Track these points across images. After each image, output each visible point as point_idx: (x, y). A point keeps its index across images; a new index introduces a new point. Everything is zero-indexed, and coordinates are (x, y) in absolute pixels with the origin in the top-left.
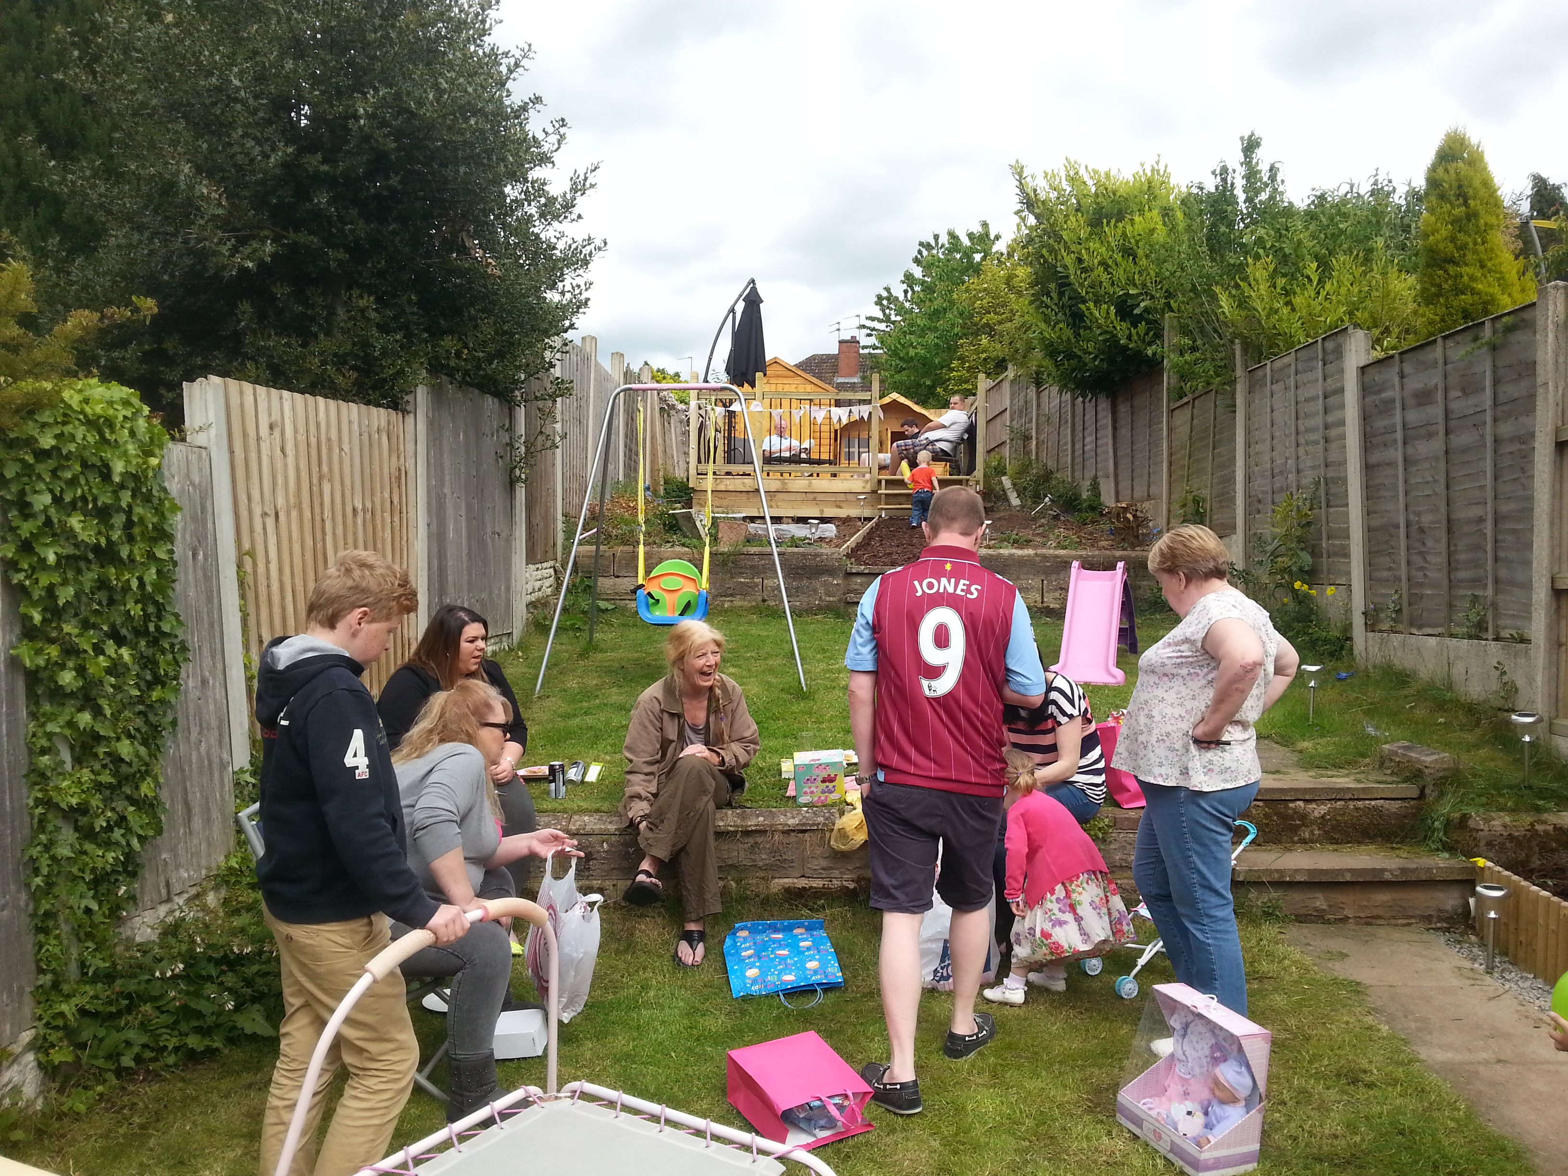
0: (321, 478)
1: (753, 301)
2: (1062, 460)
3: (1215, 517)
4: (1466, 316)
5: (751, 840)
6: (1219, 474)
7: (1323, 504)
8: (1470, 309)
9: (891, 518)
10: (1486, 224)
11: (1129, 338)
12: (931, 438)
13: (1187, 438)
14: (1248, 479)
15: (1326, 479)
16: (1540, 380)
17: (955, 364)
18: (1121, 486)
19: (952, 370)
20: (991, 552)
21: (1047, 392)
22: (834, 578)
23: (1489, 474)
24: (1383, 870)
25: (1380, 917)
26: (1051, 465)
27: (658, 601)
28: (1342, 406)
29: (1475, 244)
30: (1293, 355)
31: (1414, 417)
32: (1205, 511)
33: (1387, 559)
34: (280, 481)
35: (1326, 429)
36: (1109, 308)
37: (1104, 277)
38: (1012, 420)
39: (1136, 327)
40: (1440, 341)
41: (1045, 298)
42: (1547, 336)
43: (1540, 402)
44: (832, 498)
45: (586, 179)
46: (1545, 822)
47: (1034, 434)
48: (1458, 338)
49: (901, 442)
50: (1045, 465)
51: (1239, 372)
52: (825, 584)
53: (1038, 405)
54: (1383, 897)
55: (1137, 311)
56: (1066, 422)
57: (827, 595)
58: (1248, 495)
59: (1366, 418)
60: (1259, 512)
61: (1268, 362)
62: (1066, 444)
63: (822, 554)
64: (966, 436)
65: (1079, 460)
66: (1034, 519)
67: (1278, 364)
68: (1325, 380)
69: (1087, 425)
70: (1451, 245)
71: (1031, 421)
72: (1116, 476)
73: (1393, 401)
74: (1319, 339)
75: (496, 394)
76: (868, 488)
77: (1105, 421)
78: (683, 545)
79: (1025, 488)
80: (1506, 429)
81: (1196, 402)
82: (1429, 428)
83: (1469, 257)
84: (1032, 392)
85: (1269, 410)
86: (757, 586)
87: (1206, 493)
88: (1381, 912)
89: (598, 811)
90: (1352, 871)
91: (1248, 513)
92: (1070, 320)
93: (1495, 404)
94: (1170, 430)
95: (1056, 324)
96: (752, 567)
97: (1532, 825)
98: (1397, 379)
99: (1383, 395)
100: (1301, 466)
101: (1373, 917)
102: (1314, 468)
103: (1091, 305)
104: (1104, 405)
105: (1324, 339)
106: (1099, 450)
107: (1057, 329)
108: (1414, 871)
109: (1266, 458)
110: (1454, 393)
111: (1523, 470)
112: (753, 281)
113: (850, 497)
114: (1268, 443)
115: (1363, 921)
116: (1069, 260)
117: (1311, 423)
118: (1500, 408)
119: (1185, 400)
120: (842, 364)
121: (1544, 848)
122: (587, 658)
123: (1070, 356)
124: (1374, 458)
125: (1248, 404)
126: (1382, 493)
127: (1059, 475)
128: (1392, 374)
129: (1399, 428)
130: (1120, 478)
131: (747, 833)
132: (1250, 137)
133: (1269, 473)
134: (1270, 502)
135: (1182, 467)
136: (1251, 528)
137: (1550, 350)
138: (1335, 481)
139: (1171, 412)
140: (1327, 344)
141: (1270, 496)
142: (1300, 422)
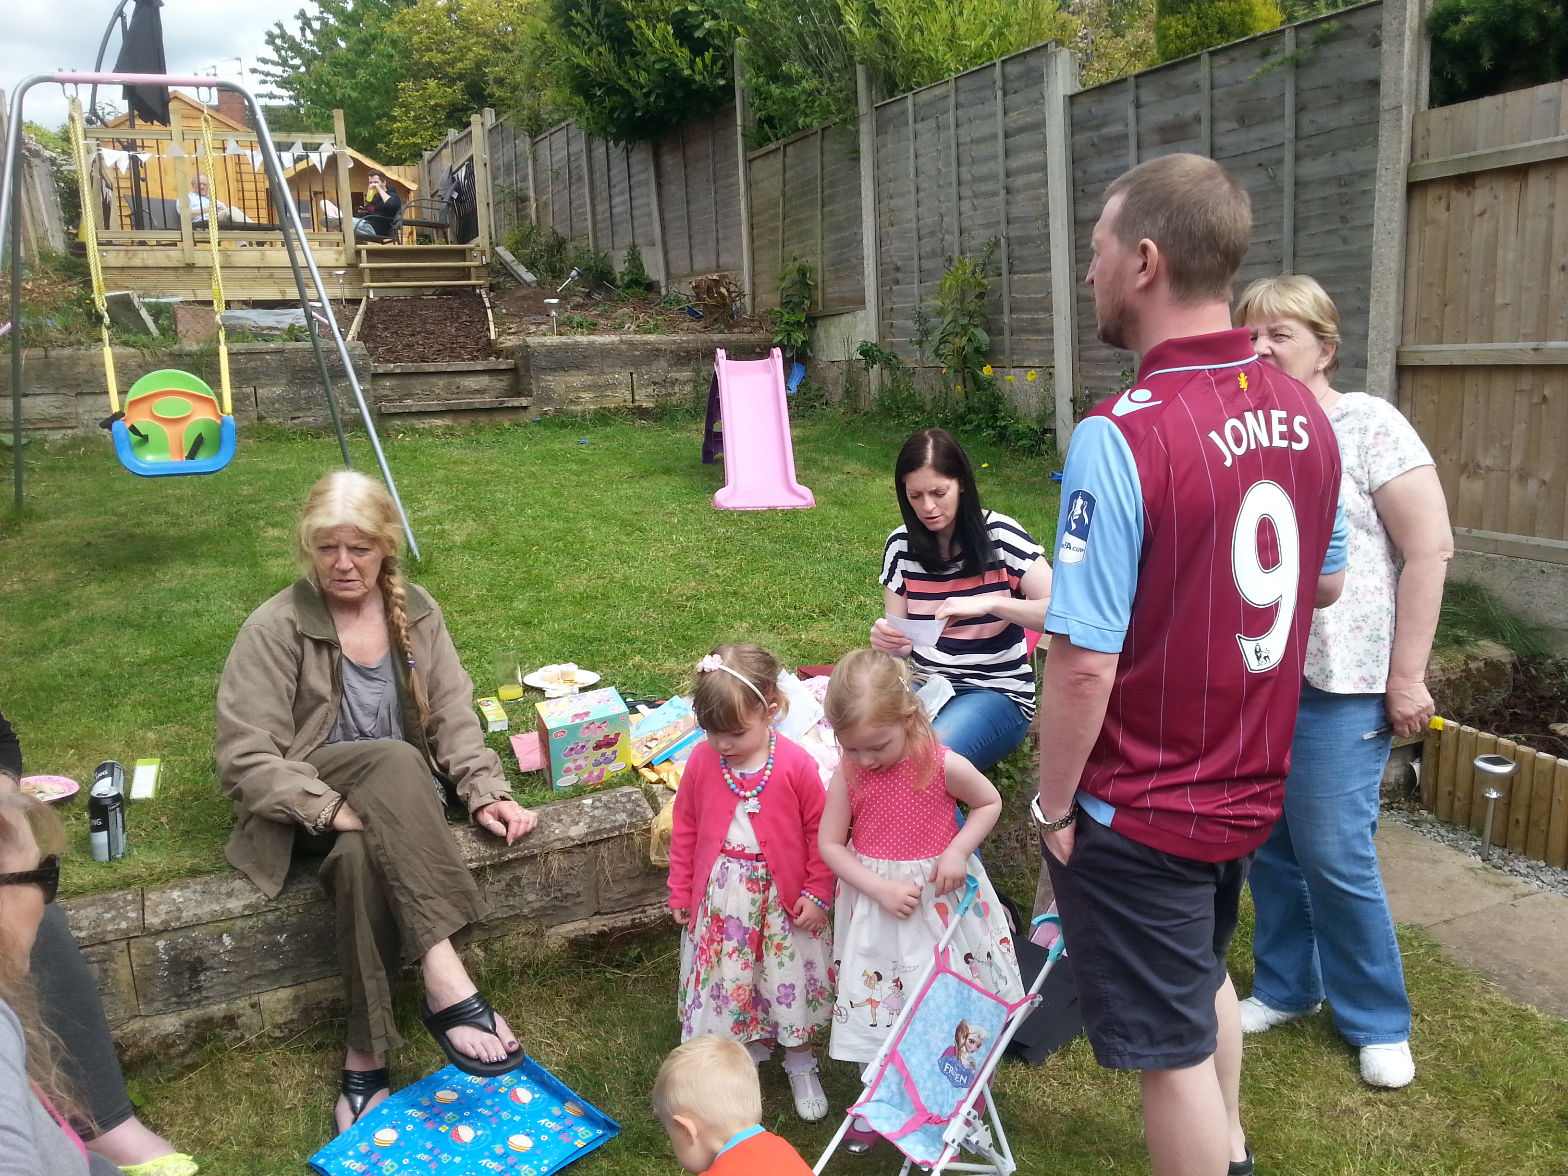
2: (578, 226)
3: (830, 290)
6: (833, 237)
7: (1005, 271)
9: (381, 299)
11: (693, 67)
13: (778, 193)
14: (880, 242)
15: (1008, 239)
16: (1385, 104)
17: (396, 112)
18: (672, 254)
19: (394, 119)
21: (546, 142)
23: (1287, 224)
26: (562, 231)
27: (145, 438)
28: (1042, 146)
30: (952, 84)
32: (816, 286)
35: (1008, 175)
36: (665, 28)
39: (700, 55)
40: (1205, 58)
42: (1402, 44)
43: (1385, 133)
46: (1475, 658)
47: (532, 194)
48: (1236, 54)
50: (554, 232)
51: (863, 107)
53: (536, 159)
55: (699, 34)
56: (580, 179)
57: (351, 405)
58: (880, 262)
59: (1075, 160)
60: (897, 282)
61: (910, 95)
62: (582, 205)
65: (604, 225)
67: (925, 97)
68: (1005, 114)
69: (613, 182)
71: (525, 178)
72: (664, 243)
73: (1126, 136)
74: (998, 62)
76: (343, 261)
77: (643, 177)
78: (126, 343)
79: (535, 260)
80: (1314, 168)
81: (790, 149)
84: (524, 144)
85: (912, 156)
87: (815, 261)
91: (881, 285)
92: (612, 42)
93: (1297, 138)
94: (749, 184)
95: (592, 47)
96: (238, 372)
97: (1466, 663)
98: (1131, 112)
99: (1105, 131)
100: (967, 224)
102: (987, 226)
103: (643, 23)
104: (640, 157)
105: (1003, 62)
106: (636, 213)
107: (594, 53)
109: (911, 214)
110: (1222, 126)
111: (1344, 219)
114: (912, 198)
117: (982, 169)
118: (1303, 144)
119: (772, 146)
121: (1477, 689)
123: (612, 90)
124: (1089, 211)
125: (877, 150)
127: (577, 244)
128: (1124, 103)
130: (670, 244)
133: (914, 235)
134: (916, 270)
135: (774, 230)
136: (886, 300)
137: (1406, 65)
138: (1024, 241)
139: (749, 162)
140: (1009, 68)
141: (916, 262)
142: (964, 169)
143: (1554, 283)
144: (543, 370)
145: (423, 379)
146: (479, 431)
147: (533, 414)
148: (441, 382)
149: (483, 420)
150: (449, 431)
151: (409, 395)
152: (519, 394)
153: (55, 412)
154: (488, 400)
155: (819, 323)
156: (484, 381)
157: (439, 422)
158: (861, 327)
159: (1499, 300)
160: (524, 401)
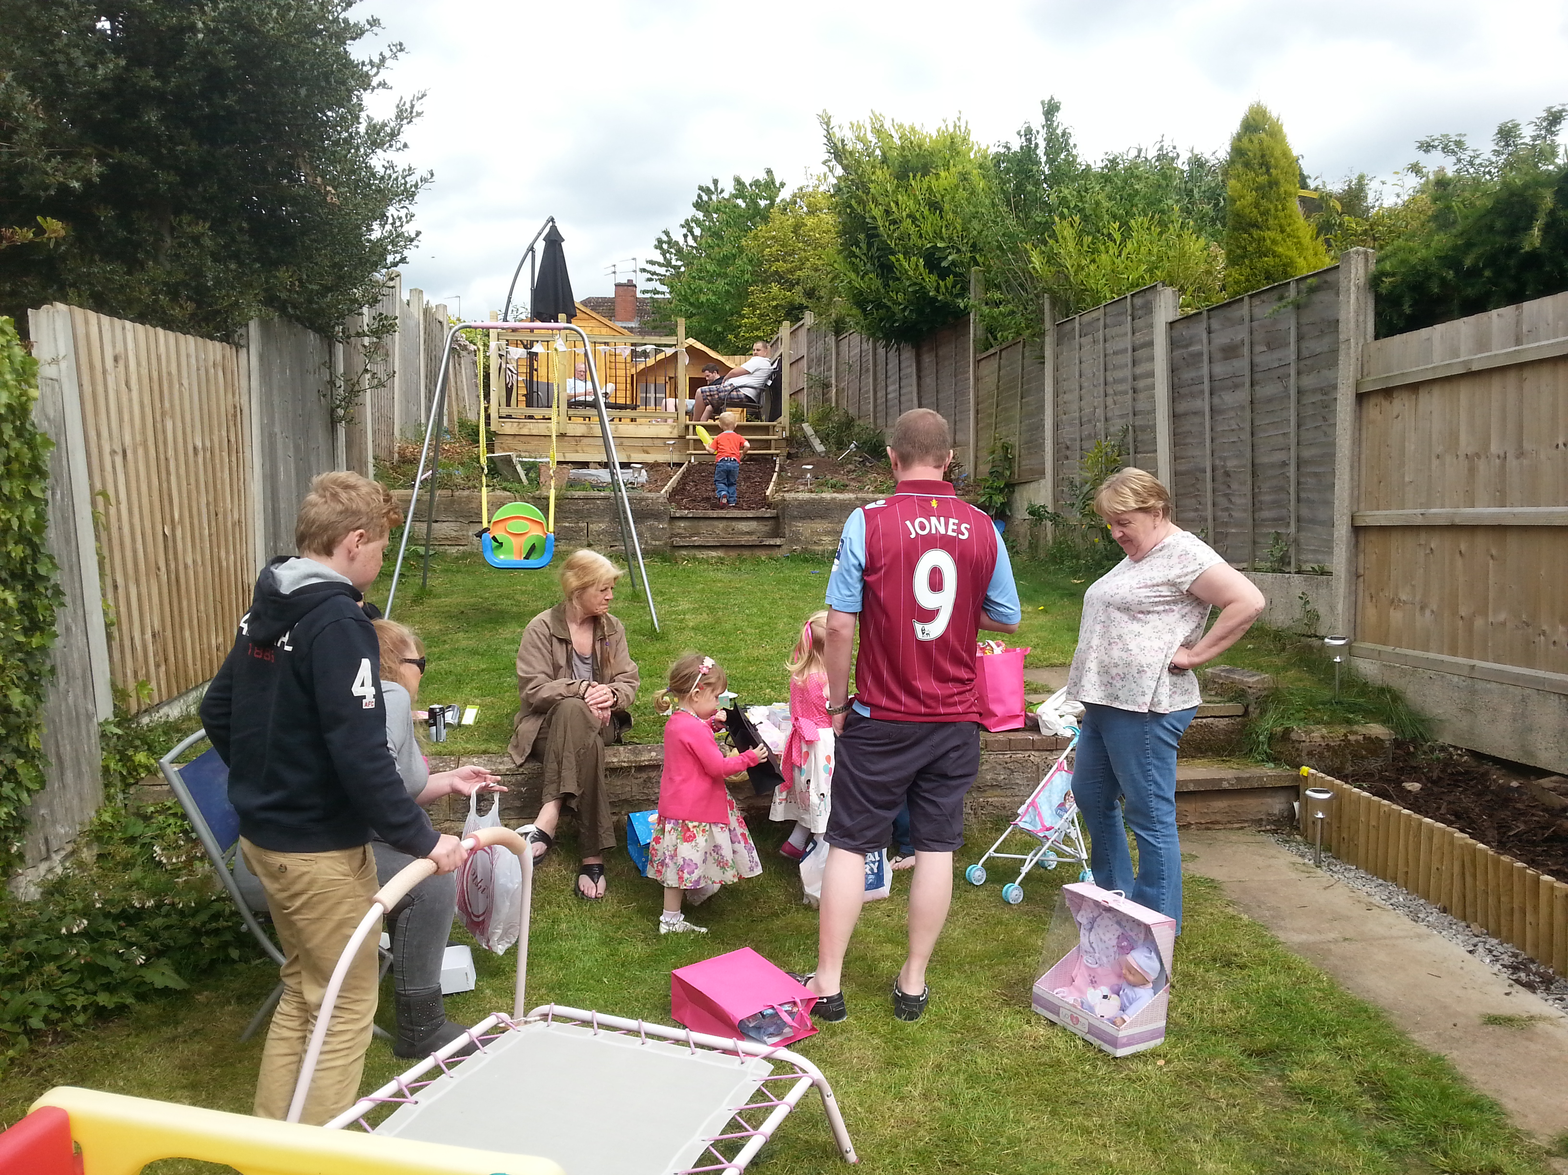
0: (163, 414)
1: (554, 241)
2: (863, 408)
3: (1024, 463)
4: (1269, 277)
5: (644, 775)
6: (1028, 422)
7: (1131, 451)
8: (1272, 270)
9: (700, 463)
10: (1285, 192)
11: (937, 289)
12: (735, 385)
13: (994, 387)
14: (1057, 426)
15: (1133, 426)
16: (1342, 337)
17: (746, 311)
19: (743, 317)
20: (813, 495)
21: (847, 340)
22: (660, 522)
23: (1293, 423)
24: (1221, 780)
25: (1218, 823)
26: (853, 412)
27: (501, 544)
28: (1152, 359)
29: (1276, 210)
30: (1102, 310)
31: (1219, 369)
32: (1014, 457)
33: (1193, 501)
34: (126, 417)
35: (1135, 380)
36: (918, 260)
37: (912, 230)
38: (809, 368)
39: (944, 280)
40: (1246, 299)
41: (854, 248)
42: (1349, 297)
43: (1342, 358)
44: (639, 443)
45: (412, 107)
46: (1356, 733)
47: (833, 382)
48: (1264, 297)
49: (705, 388)
50: (846, 412)
51: (1048, 325)
52: (651, 528)
53: (838, 354)
54: (1220, 804)
55: (944, 264)
56: (868, 370)
57: (653, 539)
58: (1056, 443)
59: (1173, 370)
60: (1067, 458)
61: (1077, 316)
62: (867, 392)
63: (647, 498)
64: (770, 383)
65: (881, 408)
66: (842, 465)
67: (1086, 318)
68: (1133, 333)
69: (889, 374)
70: (1255, 211)
71: (830, 369)
73: (1202, 354)
74: (1128, 295)
75: (318, 330)
76: (675, 434)
77: (909, 370)
78: (505, 489)
79: (828, 435)
80: (1308, 381)
81: (1003, 353)
82: (1235, 380)
83: (1271, 222)
84: (831, 340)
85: (1077, 362)
86: (582, 530)
87: (1014, 440)
88: (1218, 818)
89: (485, 752)
90: (1196, 782)
91: (1056, 460)
92: (879, 270)
93: (1299, 358)
94: (977, 379)
95: (866, 274)
96: (577, 512)
97: (1345, 735)
98: (1204, 335)
99: (1191, 349)
100: (1109, 414)
101: (1212, 823)
102: (1122, 416)
103: (901, 256)
104: (908, 355)
105: (1132, 296)
106: (903, 398)
107: (866, 278)
108: (1248, 779)
109: (1075, 407)
110: (1259, 349)
111: (1325, 419)
112: (552, 220)
113: (656, 442)
114: (1077, 394)
115: (1203, 826)
116: (877, 212)
117: (1119, 374)
118: (1303, 363)
119: (992, 351)
120: (618, 308)
121: (1355, 756)
122: (422, 604)
123: (879, 306)
124: (1182, 407)
125: (1057, 357)
126: (1189, 440)
127: (861, 422)
128: (1200, 329)
129: (1206, 381)
131: (640, 768)
132: (1050, 101)
133: (1077, 422)
134: (1078, 448)
135: (990, 415)
136: (1060, 473)
137: (1352, 310)
138: (1143, 429)
139: (978, 362)
140: (1136, 300)
141: (1078, 443)
142: (1108, 373)
143: (1433, 467)
144: (794, 518)
145: (707, 522)
146: (743, 561)
147: (785, 551)
148: (721, 525)
149: (746, 553)
150: (721, 561)
151: (697, 534)
152: (777, 536)
153: (454, 534)
154: (753, 539)
155: (1016, 489)
156: (754, 525)
157: (714, 554)
158: (1043, 492)
159: (1407, 479)
160: (778, 541)
